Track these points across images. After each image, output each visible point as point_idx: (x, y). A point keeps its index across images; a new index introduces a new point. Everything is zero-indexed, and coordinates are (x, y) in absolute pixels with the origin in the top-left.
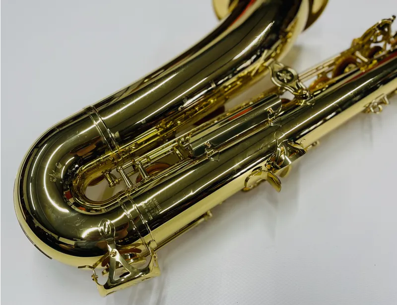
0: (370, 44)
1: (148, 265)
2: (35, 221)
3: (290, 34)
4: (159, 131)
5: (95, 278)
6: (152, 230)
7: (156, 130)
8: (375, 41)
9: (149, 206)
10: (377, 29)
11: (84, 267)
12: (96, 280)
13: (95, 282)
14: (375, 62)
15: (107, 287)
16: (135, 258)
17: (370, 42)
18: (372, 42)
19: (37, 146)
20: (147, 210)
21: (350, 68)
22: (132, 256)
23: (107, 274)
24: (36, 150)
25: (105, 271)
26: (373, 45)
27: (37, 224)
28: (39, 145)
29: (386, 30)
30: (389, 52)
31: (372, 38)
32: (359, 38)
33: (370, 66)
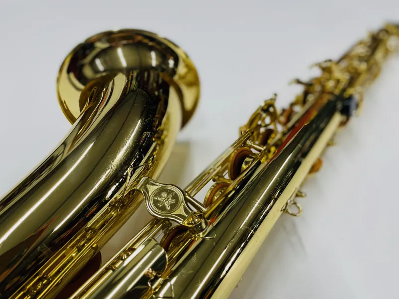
0: (259, 130)
3: (165, 133)
8: (263, 125)
10: (262, 113)
14: (273, 149)
17: (259, 126)
18: (260, 126)
21: (247, 163)
26: (262, 130)
29: (271, 109)
30: (284, 134)
31: (259, 123)
32: (245, 126)
33: (271, 156)
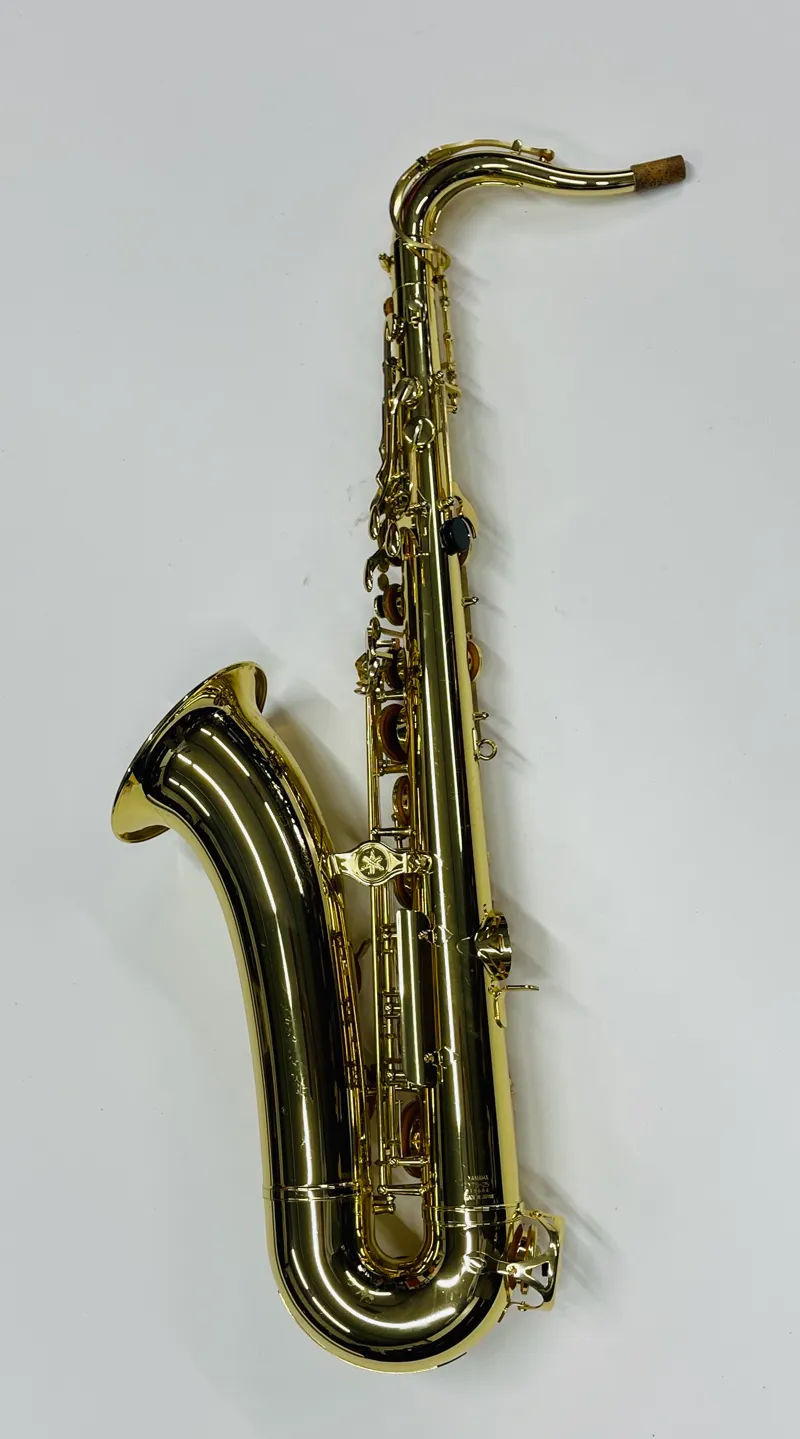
1: (548, 1230)
2: (374, 1348)
5: (526, 1307)
6: (503, 1203)
9: (475, 1190)
11: (503, 1313)
12: (527, 1306)
13: (528, 1311)
15: (548, 1296)
16: (528, 1241)
19: (284, 1263)
20: (479, 1197)
22: (524, 1245)
23: (531, 1289)
24: (288, 1269)
25: (524, 1289)
27: (382, 1350)
28: (286, 1261)
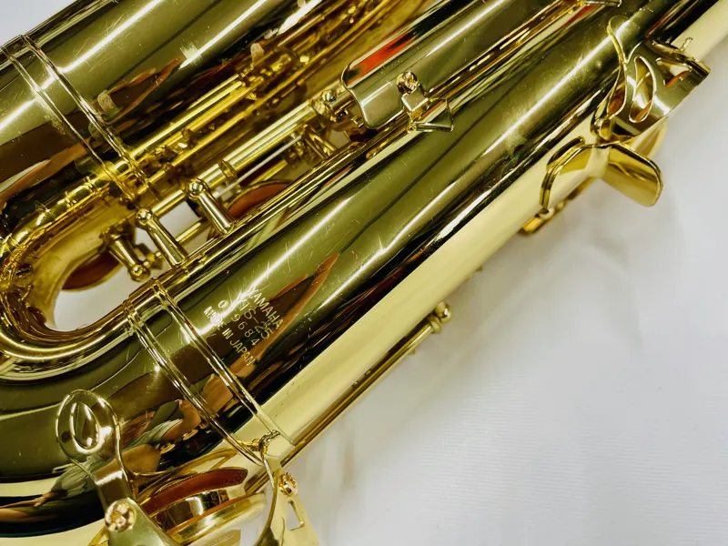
4: (253, 87)
6: (260, 403)
7: (239, 83)
16: (220, 507)
22: (210, 503)
